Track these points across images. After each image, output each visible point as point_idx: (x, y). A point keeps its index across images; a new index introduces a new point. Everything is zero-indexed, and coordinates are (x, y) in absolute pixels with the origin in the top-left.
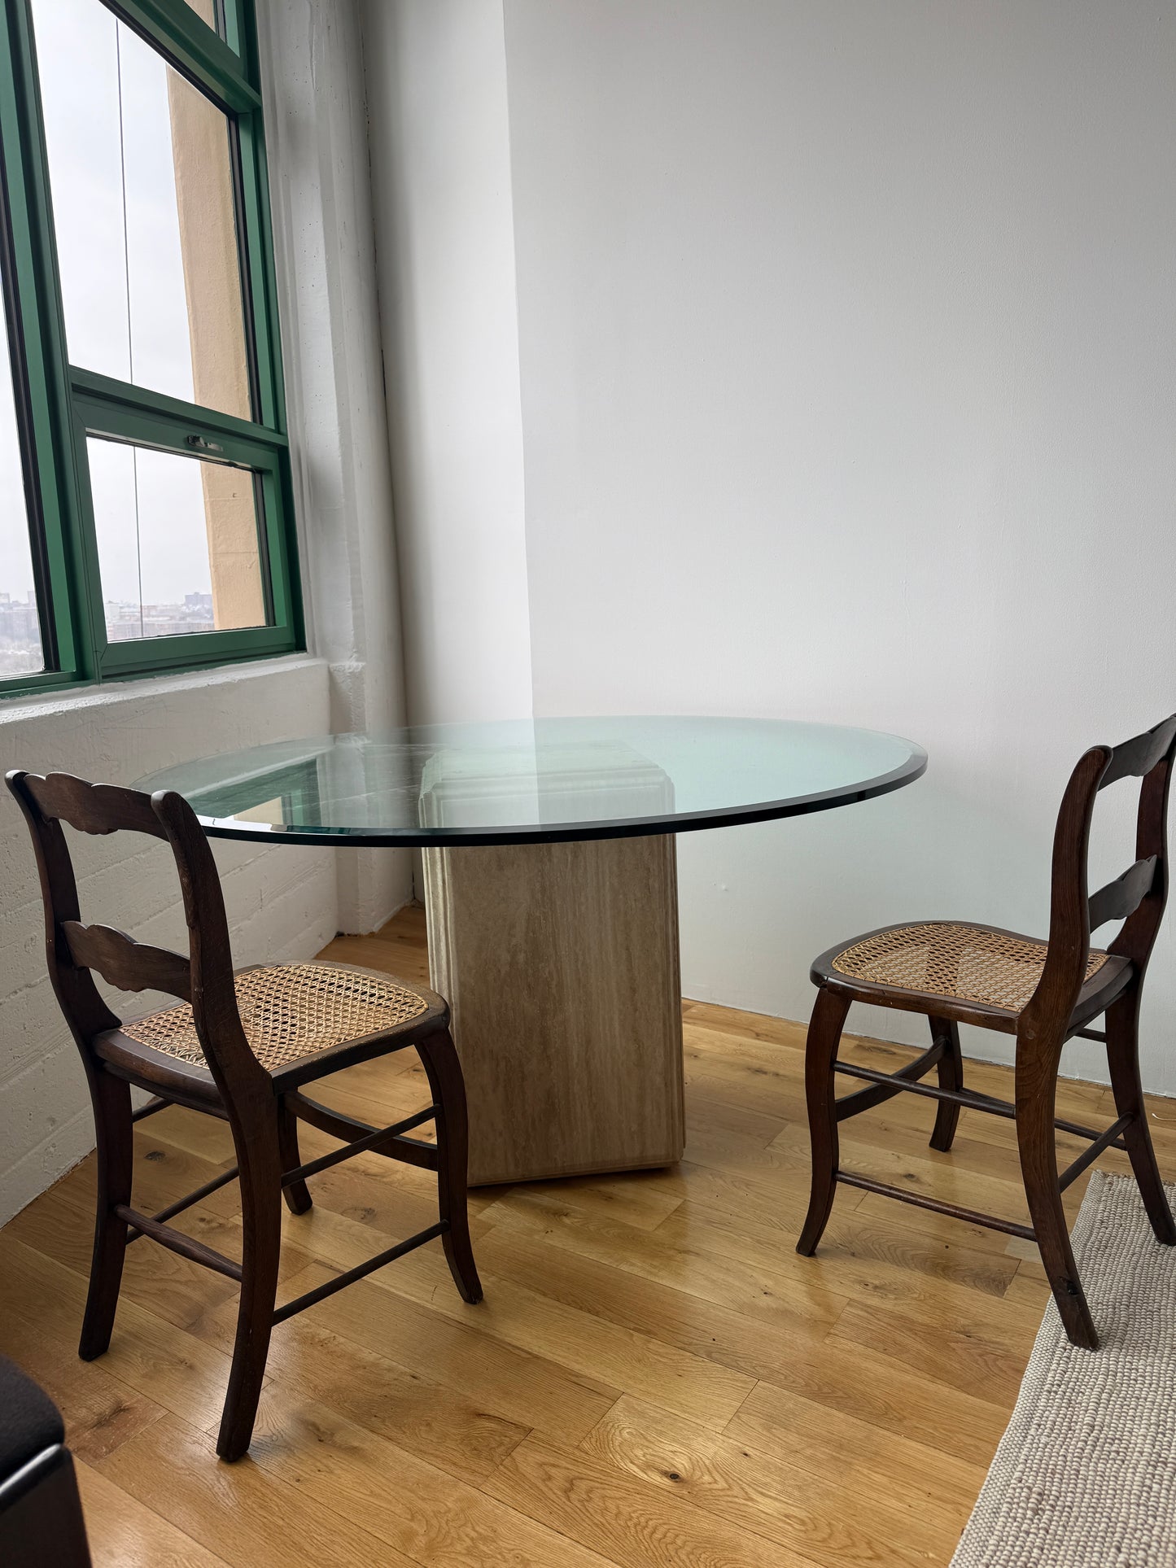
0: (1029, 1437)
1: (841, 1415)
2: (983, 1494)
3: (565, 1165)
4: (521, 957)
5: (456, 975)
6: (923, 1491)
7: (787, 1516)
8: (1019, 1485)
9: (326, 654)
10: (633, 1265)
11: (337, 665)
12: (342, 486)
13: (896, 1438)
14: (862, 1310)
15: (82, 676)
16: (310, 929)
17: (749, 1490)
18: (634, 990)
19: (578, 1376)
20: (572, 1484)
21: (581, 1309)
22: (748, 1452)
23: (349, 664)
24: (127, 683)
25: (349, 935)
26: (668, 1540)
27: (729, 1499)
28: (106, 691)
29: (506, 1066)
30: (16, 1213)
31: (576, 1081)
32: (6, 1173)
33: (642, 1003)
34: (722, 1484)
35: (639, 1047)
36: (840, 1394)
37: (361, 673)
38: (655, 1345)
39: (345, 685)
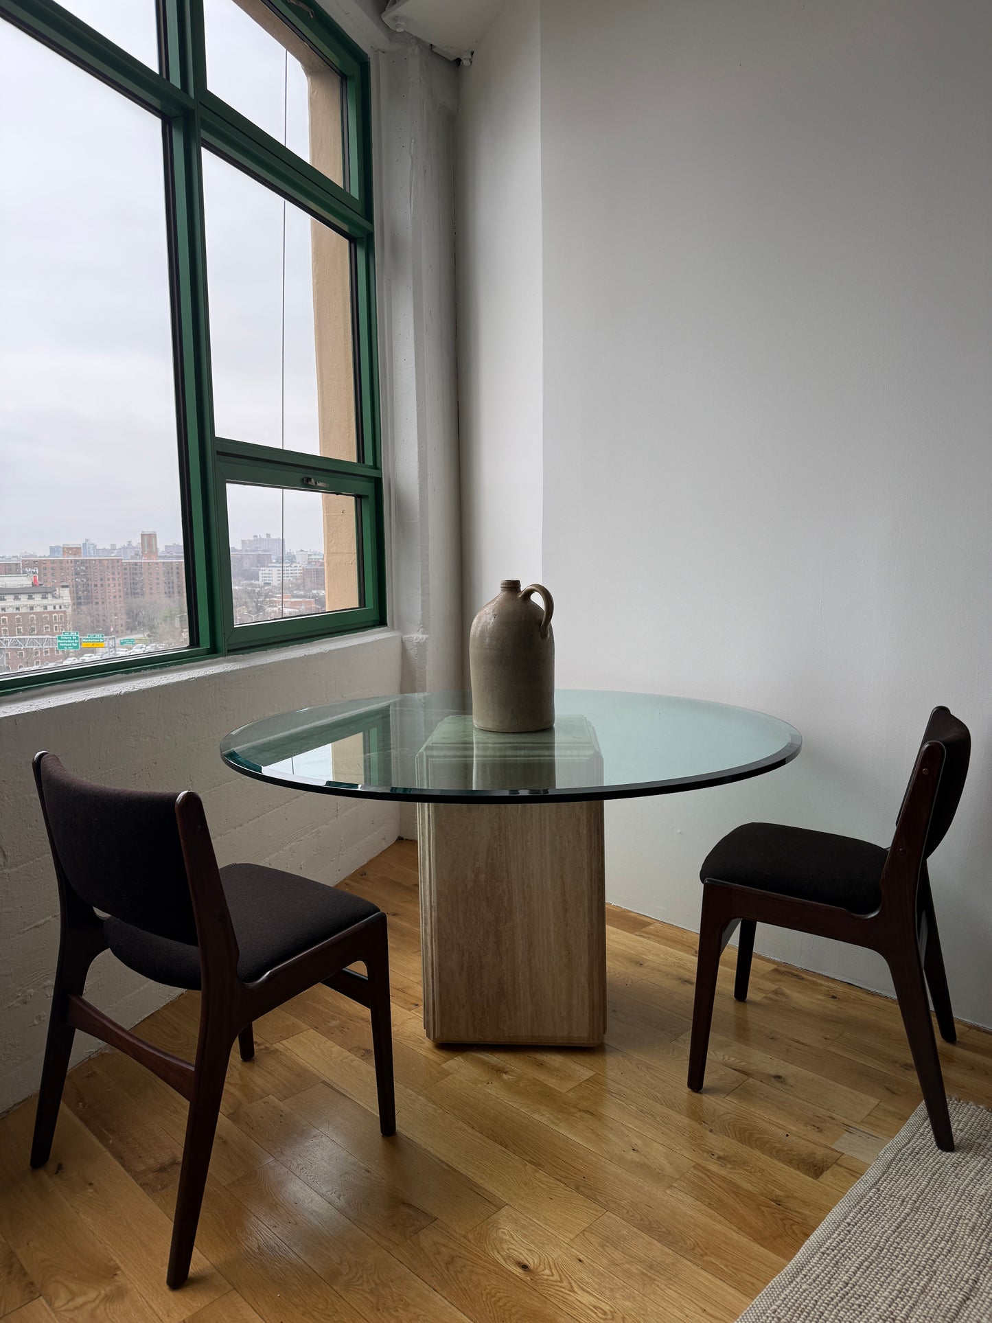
0: (794, 1283)
1: (659, 1245)
2: (743, 1316)
3: (511, 1035)
4: (482, 877)
5: (435, 886)
6: (701, 1308)
7: (595, 1307)
8: (773, 1315)
9: (401, 628)
10: (543, 1115)
11: (408, 636)
12: (418, 507)
13: (694, 1267)
14: (703, 1172)
15: (214, 651)
16: (376, 833)
17: (574, 1285)
18: (566, 910)
19: (479, 1187)
20: (453, 1259)
21: (496, 1141)
22: (582, 1259)
23: (416, 636)
24: (247, 655)
25: (407, 839)
26: (507, 1307)
27: (558, 1288)
28: (229, 661)
29: (469, 956)
30: (137, 1023)
31: (520, 974)
32: (132, 994)
33: (572, 920)
34: (556, 1277)
35: (569, 953)
36: (664, 1230)
37: (425, 643)
38: (541, 1175)
39: (413, 652)
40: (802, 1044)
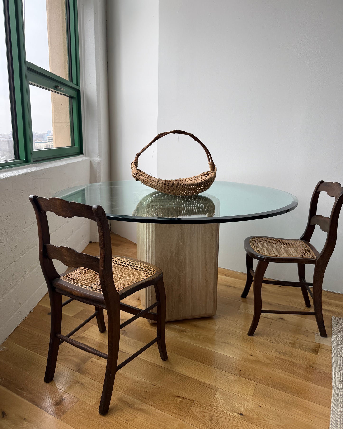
0: (339, 398)
1: (284, 393)
2: (332, 416)
3: (183, 316)
4: (174, 254)
6: (314, 416)
7: (278, 425)
8: (341, 413)
9: (89, 156)
10: (210, 347)
11: (94, 159)
12: (96, 103)
13: (301, 399)
14: (280, 360)
15: (27, 161)
16: (83, 240)
17: (265, 418)
18: (206, 265)
19: (203, 383)
20: (212, 418)
21: (198, 361)
22: (261, 406)
23: (96, 159)
24: (39, 164)
25: (93, 242)
27: (260, 421)
29: (168, 287)
30: (10, 334)
31: (188, 292)
32: (8, 321)
33: (208, 268)
34: (256, 416)
35: (206, 282)
36: (281, 386)
37: (100, 162)
38: (223, 372)
39: (95, 166)
40: (281, 305)
